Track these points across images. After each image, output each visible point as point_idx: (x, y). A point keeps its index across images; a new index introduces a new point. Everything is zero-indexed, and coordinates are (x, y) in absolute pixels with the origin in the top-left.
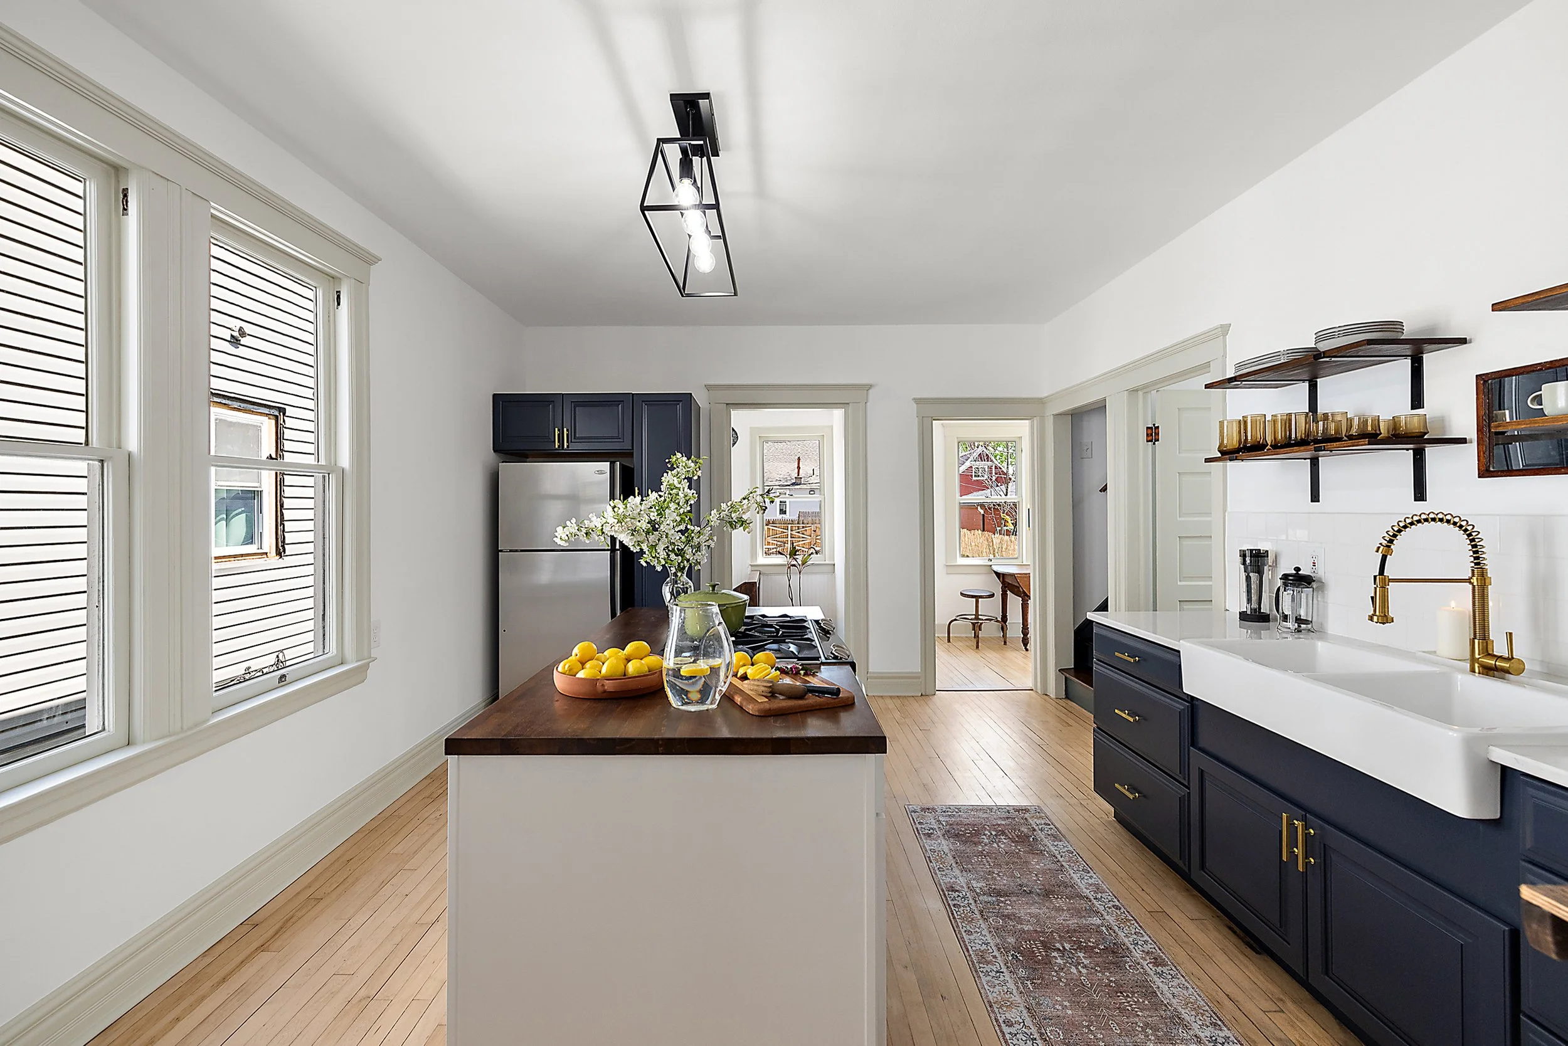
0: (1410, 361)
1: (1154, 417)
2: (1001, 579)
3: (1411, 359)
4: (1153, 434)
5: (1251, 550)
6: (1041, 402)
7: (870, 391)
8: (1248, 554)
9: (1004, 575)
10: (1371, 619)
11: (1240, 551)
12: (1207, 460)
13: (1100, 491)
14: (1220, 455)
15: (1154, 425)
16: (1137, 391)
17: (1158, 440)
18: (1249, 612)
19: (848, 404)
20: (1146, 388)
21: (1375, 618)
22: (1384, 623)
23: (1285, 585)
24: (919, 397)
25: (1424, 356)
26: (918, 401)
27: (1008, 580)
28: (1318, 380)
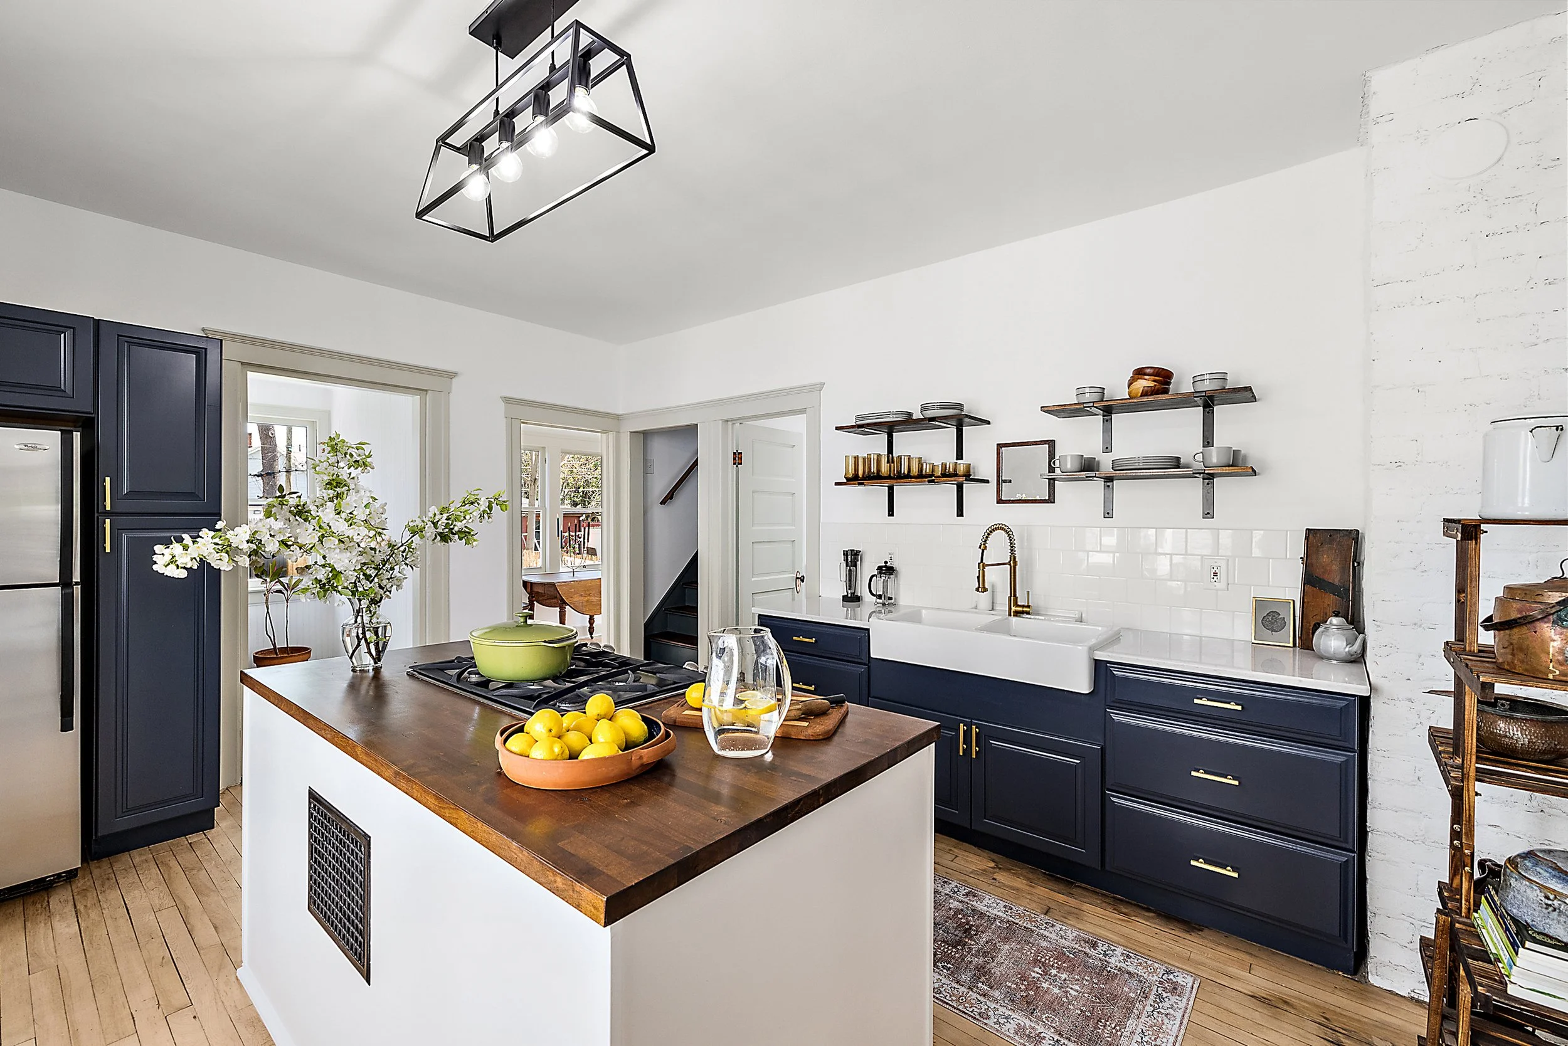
0: (955, 430)
1: (737, 446)
2: (529, 590)
3: (957, 428)
4: (738, 458)
5: (851, 551)
6: (617, 418)
7: (453, 379)
8: (849, 552)
9: (532, 584)
10: (977, 590)
11: (844, 551)
12: (837, 484)
13: (661, 503)
14: (845, 481)
15: (737, 451)
16: (728, 421)
17: (741, 464)
18: (849, 595)
19: (426, 391)
20: (740, 420)
21: (980, 590)
22: (983, 592)
23: (880, 573)
24: (507, 395)
25: (964, 428)
26: (507, 400)
27: (536, 589)
28: (894, 434)
